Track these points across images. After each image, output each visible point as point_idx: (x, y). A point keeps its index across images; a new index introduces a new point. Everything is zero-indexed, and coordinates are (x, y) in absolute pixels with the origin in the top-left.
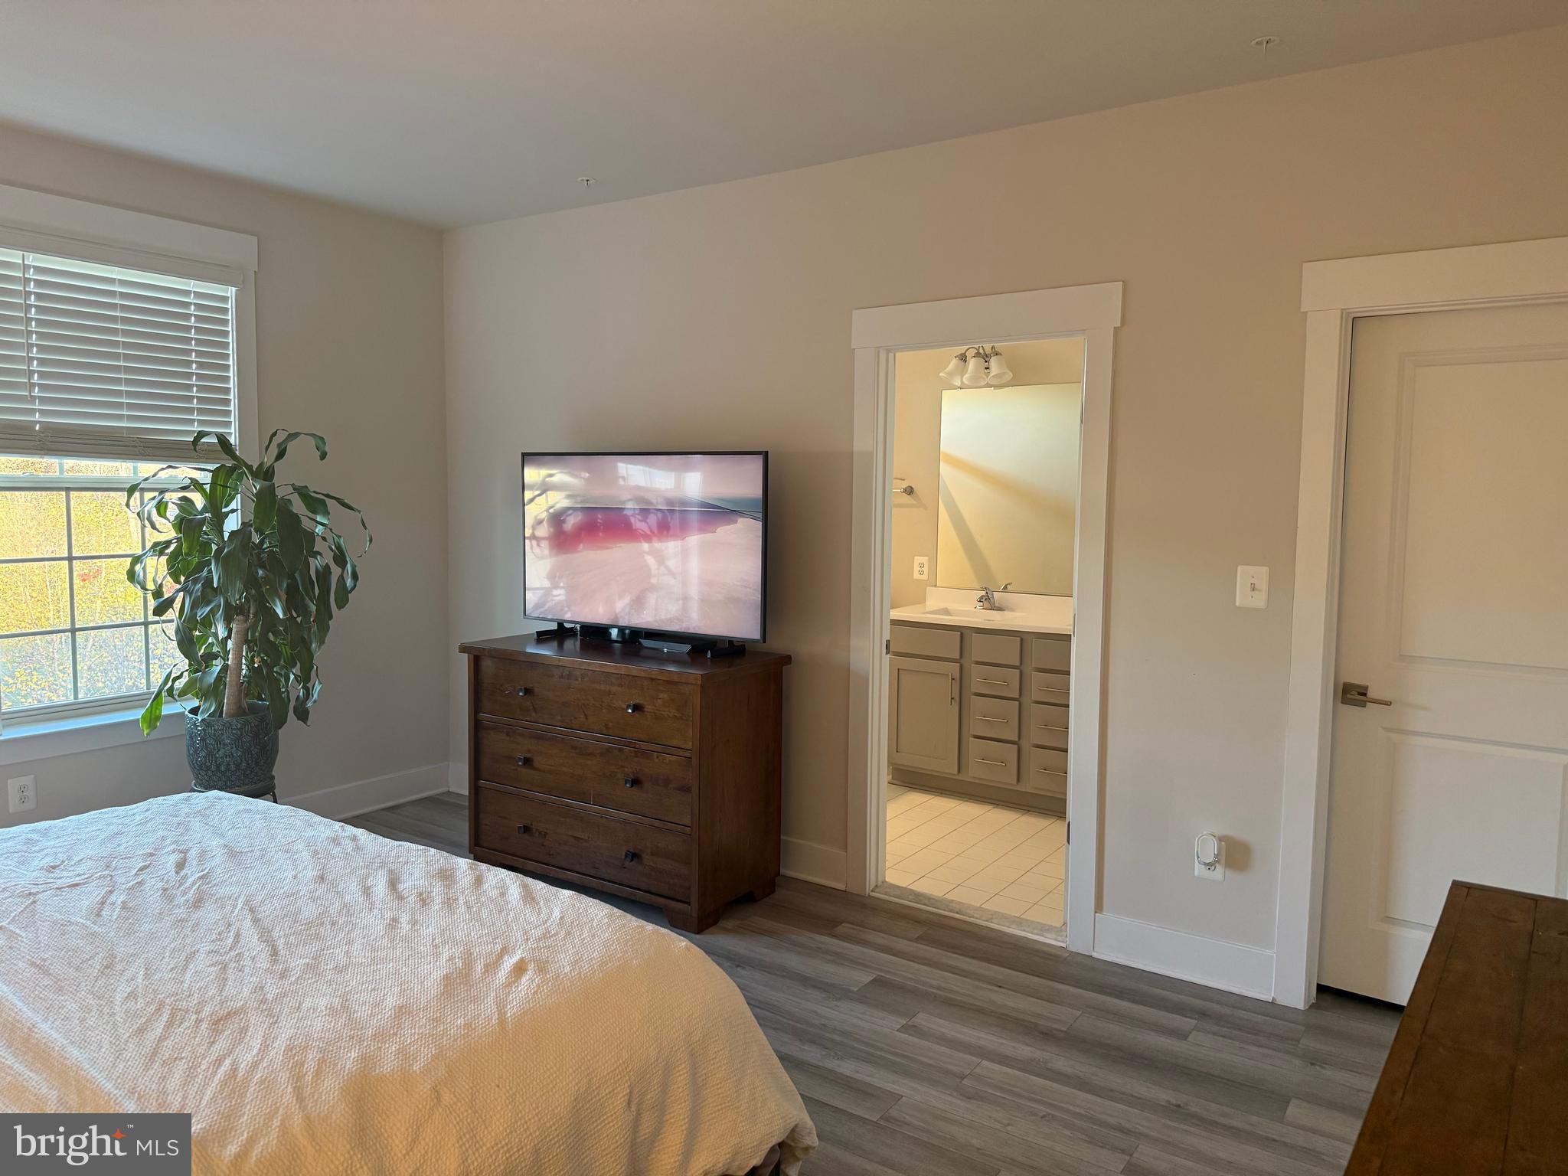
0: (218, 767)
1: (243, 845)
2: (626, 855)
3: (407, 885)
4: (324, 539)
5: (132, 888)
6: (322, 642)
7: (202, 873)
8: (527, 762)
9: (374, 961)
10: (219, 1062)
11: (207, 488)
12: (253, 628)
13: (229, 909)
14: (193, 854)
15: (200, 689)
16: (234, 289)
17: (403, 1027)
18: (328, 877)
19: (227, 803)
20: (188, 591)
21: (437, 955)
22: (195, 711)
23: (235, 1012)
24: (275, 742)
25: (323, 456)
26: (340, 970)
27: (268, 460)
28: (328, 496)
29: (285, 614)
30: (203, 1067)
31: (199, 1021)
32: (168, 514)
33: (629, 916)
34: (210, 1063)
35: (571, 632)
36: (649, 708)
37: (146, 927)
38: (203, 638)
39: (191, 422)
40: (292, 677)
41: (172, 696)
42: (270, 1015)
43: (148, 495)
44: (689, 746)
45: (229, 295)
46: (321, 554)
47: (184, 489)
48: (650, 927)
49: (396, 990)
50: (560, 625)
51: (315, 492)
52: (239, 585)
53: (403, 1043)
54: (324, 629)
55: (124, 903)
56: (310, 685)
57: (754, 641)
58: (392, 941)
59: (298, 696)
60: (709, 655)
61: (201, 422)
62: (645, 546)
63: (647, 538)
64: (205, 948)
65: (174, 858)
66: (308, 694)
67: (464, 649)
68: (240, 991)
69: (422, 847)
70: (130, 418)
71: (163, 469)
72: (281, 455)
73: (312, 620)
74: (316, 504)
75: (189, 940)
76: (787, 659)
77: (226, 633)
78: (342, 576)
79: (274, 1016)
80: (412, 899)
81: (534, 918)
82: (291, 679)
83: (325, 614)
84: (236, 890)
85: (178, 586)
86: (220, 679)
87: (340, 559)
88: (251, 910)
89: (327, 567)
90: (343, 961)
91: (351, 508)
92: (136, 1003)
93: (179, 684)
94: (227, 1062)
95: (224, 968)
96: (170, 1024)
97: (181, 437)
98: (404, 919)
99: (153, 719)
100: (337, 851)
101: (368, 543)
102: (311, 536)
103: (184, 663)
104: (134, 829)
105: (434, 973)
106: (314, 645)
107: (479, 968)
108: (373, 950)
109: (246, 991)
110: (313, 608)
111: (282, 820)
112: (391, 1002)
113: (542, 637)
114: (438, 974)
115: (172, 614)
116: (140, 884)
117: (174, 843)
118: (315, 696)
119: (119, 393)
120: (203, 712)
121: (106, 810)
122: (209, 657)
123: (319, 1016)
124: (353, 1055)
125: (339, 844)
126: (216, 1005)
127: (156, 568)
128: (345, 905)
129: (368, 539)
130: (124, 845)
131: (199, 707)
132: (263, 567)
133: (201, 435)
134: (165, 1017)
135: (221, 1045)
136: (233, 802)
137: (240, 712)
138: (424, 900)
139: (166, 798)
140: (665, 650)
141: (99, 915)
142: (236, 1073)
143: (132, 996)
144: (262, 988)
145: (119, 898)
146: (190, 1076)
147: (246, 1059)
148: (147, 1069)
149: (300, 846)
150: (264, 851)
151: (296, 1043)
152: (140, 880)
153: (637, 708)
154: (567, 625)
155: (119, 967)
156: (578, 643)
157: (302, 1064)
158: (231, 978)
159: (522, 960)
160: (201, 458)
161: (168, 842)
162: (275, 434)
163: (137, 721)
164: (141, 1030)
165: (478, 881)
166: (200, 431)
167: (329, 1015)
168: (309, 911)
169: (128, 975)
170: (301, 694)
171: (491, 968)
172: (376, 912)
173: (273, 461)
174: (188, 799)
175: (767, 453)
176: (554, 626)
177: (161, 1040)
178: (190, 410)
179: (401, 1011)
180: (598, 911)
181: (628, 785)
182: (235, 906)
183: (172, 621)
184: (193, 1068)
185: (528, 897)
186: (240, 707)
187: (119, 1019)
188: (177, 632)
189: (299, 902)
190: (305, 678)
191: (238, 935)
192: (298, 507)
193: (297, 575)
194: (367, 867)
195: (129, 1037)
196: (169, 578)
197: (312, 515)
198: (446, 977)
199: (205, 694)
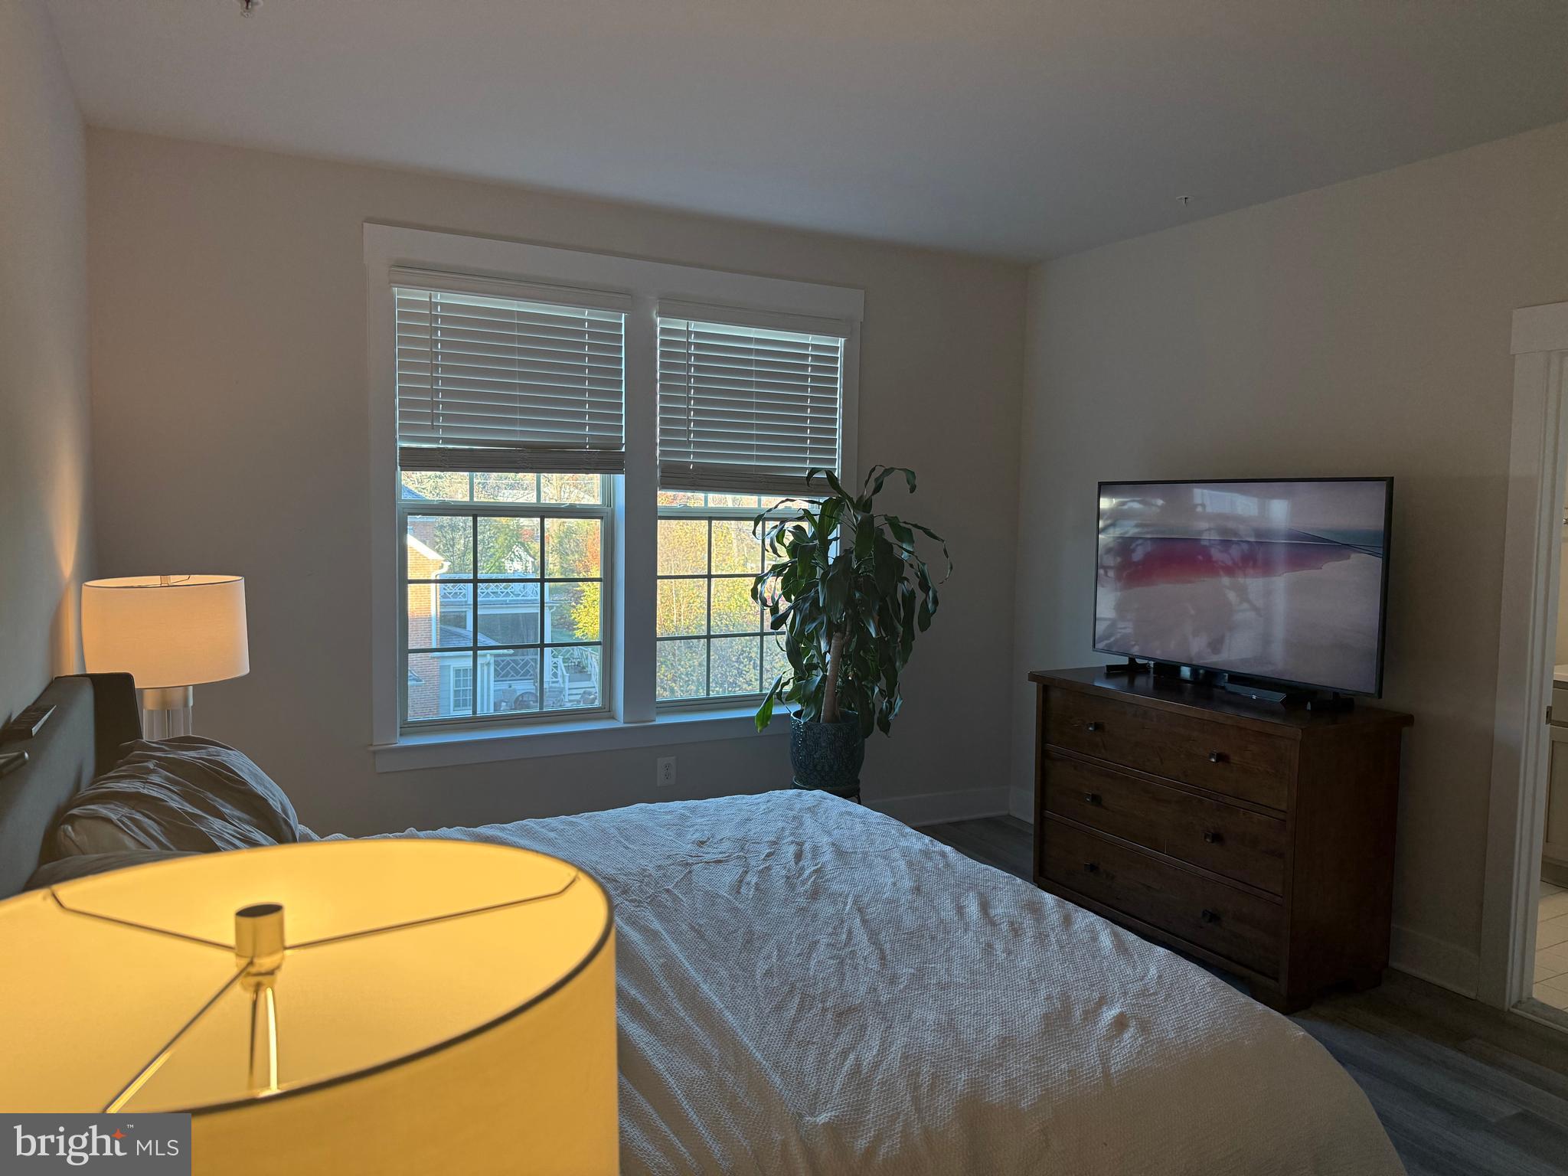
0: (815, 766)
1: (847, 845)
2: (1204, 914)
3: (998, 911)
4: (911, 566)
5: (761, 871)
6: (905, 661)
7: (816, 867)
8: (1096, 799)
9: (974, 985)
10: (844, 1054)
11: (817, 518)
12: (848, 644)
13: (840, 906)
14: (807, 846)
15: (803, 696)
16: (843, 339)
17: (1008, 1059)
18: (924, 889)
19: (831, 803)
20: (799, 609)
21: (1036, 991)
22: (798, 714)
23: (853, 1009)
24: (862, 748)
25: (913, 490)
26: (943, 987)
27: (867, 493)
28: (915, 526)
29: (877, 634)
30: (832, 1056)
31: (825, 1010)
32: (785, 540)
33: (1234, 990)
34: (838, 1054)
35: (1144, 669)
36: (1235, 759)
37: (775, 910)
38: (807, 650)
39: (804, 460)
40: (877, 690)
41: (780, 699)
42: (884, 1019)
43: (770, 525)
44: (1283, 807)
45: (839, 345)
46: (908, 580)
47: (800, 519)
48: (1260, 1007)
49: (998, 1019)
50: (1132, 660)
51: (905, 523)
52: (840, 606)
53: (1009, 1076)
54: (907, 648)
55: (756, 884)
56: (892, 700)
57: (1368, 695)
58: (990, 965)
59: (882, 708)
60: (1309, 707)
61: (812, 460)
62: (1226, 580)
63: (1230, 571)
64: (824, 940)
65: (792, 849)
66: (891, 707)
67: (1033, 677)
68: (859, 989)
69: (1007, 874)
70: (759, 458)
71: (783, 502)
72: (877, 489)
73: (899, 640)
74: (903, 533)
75: (810, 929)
76: (1408, 720)
77: (828, 648)
78: (926, 600)
79: (888, 1020)
80: (1005, 927)
81: (1129, 971)
82: (876, 692)
83: (910, 634)
84: (845, 888)
85: (790, 604)
86: (820, 687)
87: (924, 586)
88: (859, 910)
89: (912, 592)
90: (945, 978)
91: (935, 538)
92: (773, 981)
93: (788, 689)
94: (852, 1056)
95: (842, 963)
96: (801, 1008)
97: (797, 473)
98: (999, 947)
99: (765, 716)
100: (930, 864)
101: (949, 570)
102: (901, 562)
103: (789, 672)
104: (760, 817)
105: (1033, 1010)
106: (898, 664)
107: (1078, 1013)
108: (972, 973)
109: (863, 989)
110: (901, 629)
111: (879, 827)
112: (994, 1030)
113: (1112, 671)
114: (1038, 1012)
115: (784, 628)
116: (768, 868)
117: (792, 834)
118: (897, 710)
119: (750, 437)
120: (804, 717)
121: (736, 796)
122: (812, 667)
123: (928, 1030)
124: (963, 1076)
125: (931, 859)
126: (837, 998)
127: (773, 586)
128: (942, 922)
129: (949, 567)
130: (753, 831)
131: (801, 711)
132: (860, 591)
133: (813, 471)
134: (797, 1000)
135: (845, 1039)
136: (835, 803)
137: (834, 719)
138: (1016, 931)
139: (782, 791)
140: (1254, 697)
141: (738, 892)
142: (860, 1069)
143: (769, 973)
144: (875, 990)
145: (751, 878)
146: (821, 1061)
147: (869, 1057)
148: (786, 1046)
149: (896, 855)
150: (865, 854)
151: (910, 1053)
152: (768, 865)
153: (1222, 758)
154: (1139, 661)
155: (757, 944)
156: (1151, 681)
157: (918, 1074)
158: (848, 974)
159: (1122, 1015)
160: (812, 491)
161: (787, 833)
162: (874, 469)
163: (752, 719)
164: (779, 1008)
165: (1067, 921)
166: (813, 468)
167: (937, 1031)
168: (909, 921)
169: (765, 952)
170: (884, 707)
171: (1092, 1014)
172: (971, 934)
173: (871, 494)
174: (799, 795)
175: (1390, 482)
176: (1124, 661)
177: (795, 1021)
178: (804, 450)
179: (1005, 1042)
180: (1200, 978)
181: (1208, 840)
182: (845, 904)
183: (784, 633)
184: (824, 1054)
185: (1121, 947)
186: (834, 713)
187: (760, 993)
188: (788, 643)
189: (901, 909)
190: (889, 693)
191: (850, 932)
192: (889, 536)
193: (887, 599)
194: (958, 886)
195: (770, 1012)
196: (783, 597)
197: (900, 544)
198: (1046, 1016)
199: (805, 700)
